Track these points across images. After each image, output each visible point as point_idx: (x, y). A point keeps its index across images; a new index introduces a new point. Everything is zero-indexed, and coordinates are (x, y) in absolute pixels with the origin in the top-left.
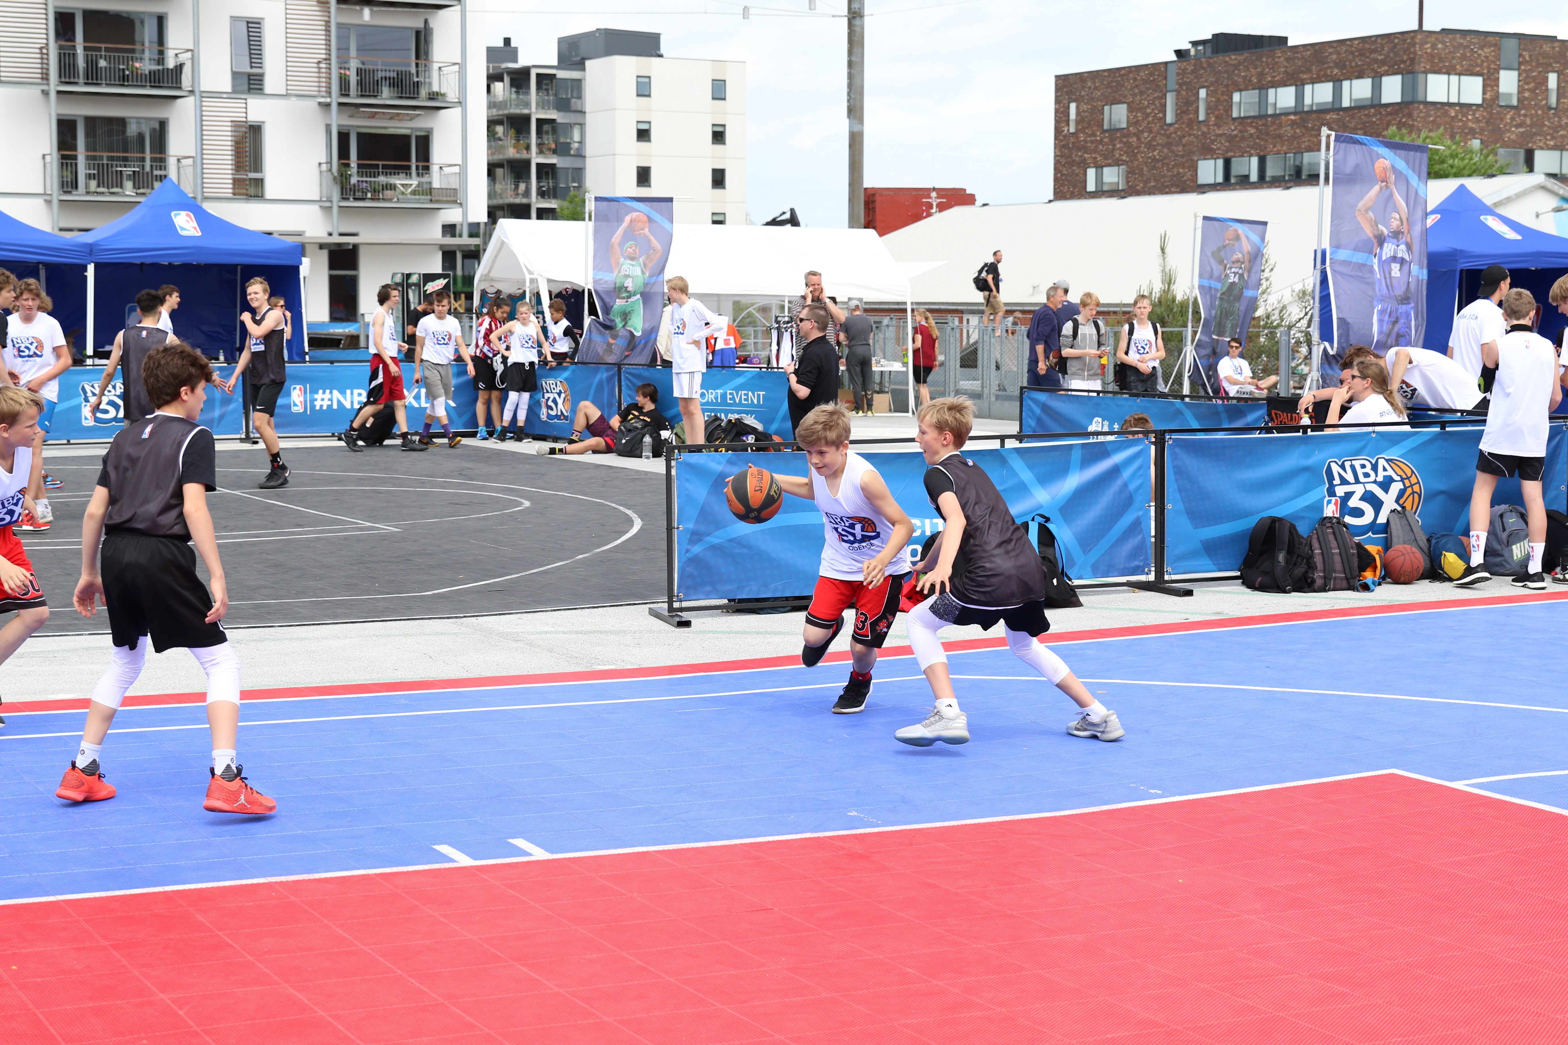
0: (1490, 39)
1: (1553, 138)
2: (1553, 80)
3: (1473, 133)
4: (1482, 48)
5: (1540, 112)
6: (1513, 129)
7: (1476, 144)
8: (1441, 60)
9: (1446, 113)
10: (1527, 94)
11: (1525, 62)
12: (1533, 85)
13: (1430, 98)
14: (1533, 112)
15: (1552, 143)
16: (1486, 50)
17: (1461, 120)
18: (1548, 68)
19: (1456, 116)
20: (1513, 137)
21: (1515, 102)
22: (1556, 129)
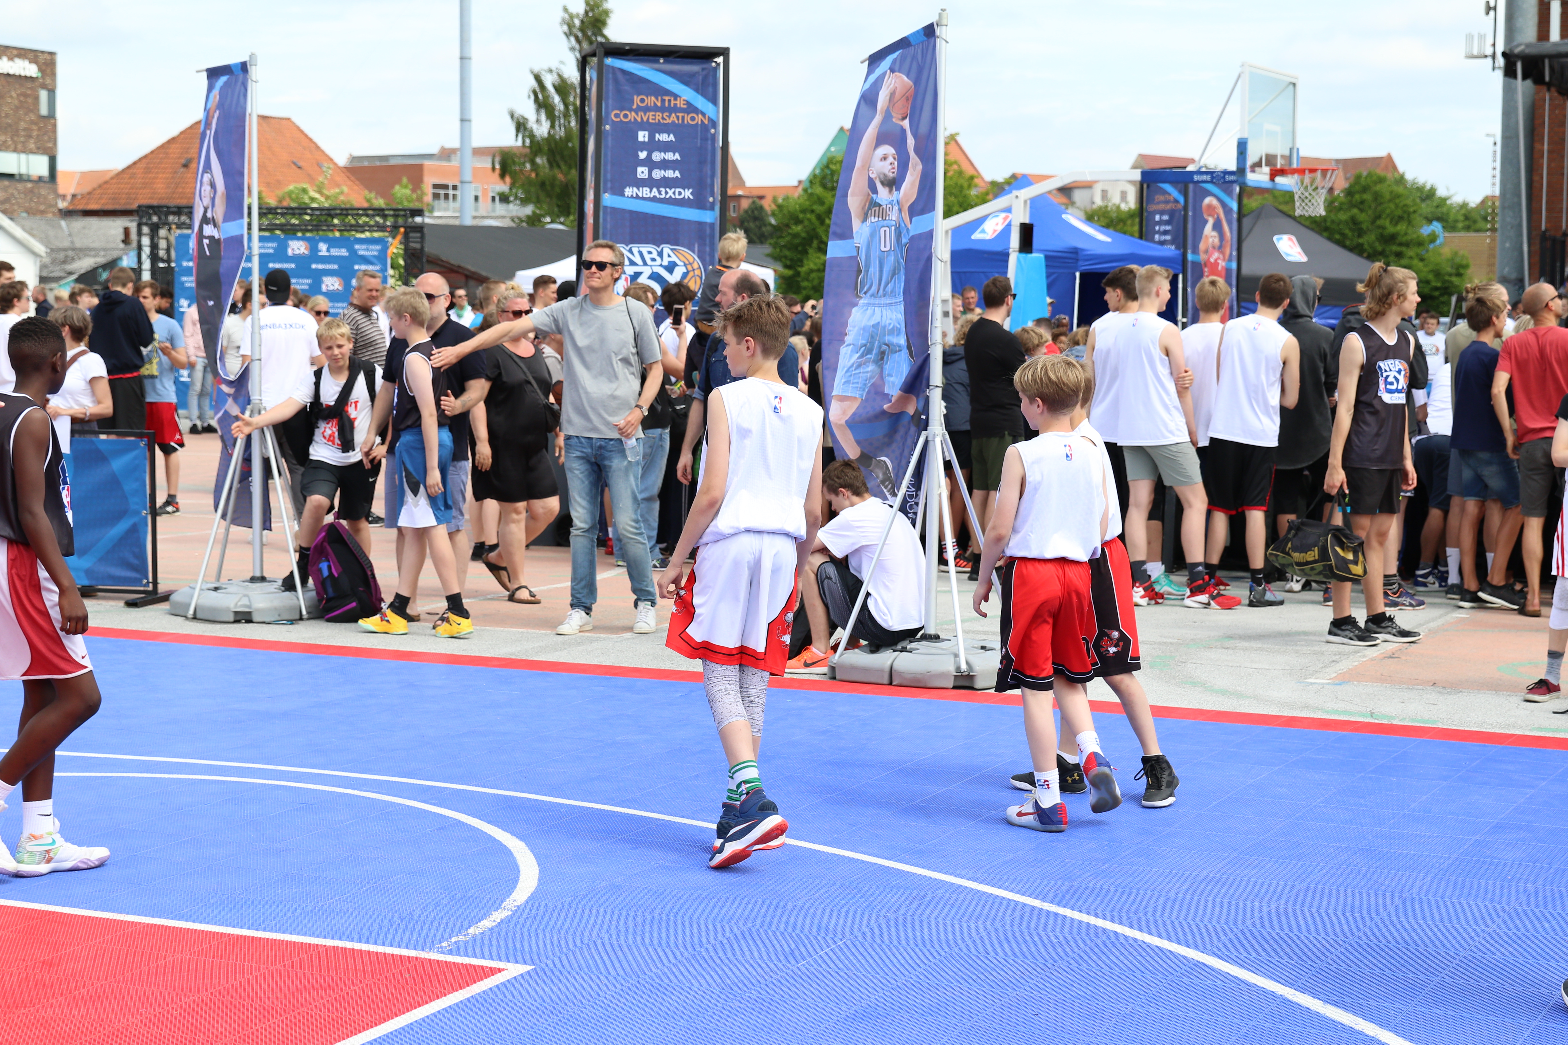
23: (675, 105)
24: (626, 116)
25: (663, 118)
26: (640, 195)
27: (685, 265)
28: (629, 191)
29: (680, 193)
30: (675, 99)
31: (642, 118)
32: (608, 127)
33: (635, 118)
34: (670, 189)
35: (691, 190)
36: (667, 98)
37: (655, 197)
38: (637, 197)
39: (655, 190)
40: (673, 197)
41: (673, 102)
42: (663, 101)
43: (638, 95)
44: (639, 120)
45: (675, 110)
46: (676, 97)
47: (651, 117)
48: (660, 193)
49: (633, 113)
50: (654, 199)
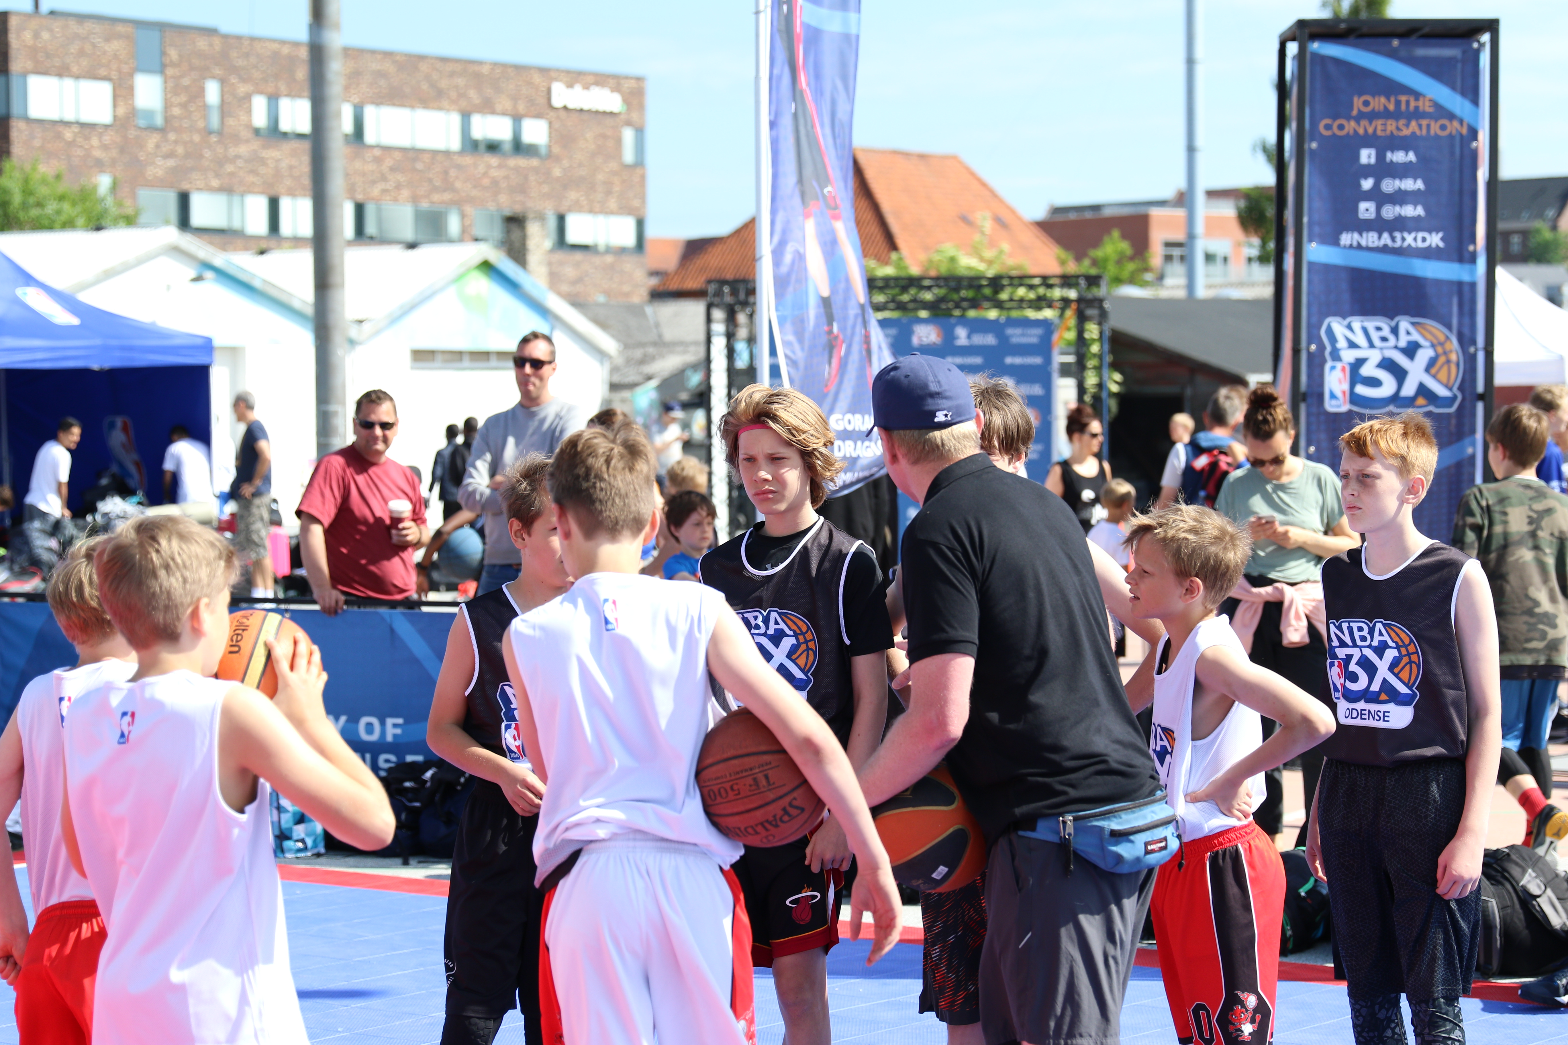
0: (120, 28)
1: (217, 175)
2: (212, 92)
3: (100, 166)
4: (108, 40)
5: (197, 138)
6: (159, 162)
7: (104, 182)
8: (48, 56)
9: (59, 136)
10: (176, 111)
11: (173, 65)
12: (183, 98)
13: (34, 112)
14: (185, 137)
15: (215, 183)
16: (116, 45)
17: (81, 147)
18: (205, 74)
19: (74, 141)
20: (160, 173)
21: (159, 121)
22: (220, 162)
23: (1417, 108)
24: (1341, 127)
25: (1398, 129)
26: (1363, 243)
27: (1433, 346)
28: (1346, 239)
29: (1424, 240)
30: (1417, 99)
31: (1366, 130)
32: (1314, 145)
33: (1355, 131)
34: (1410, 233)
35: (1440, 235)
36: (1403, 98)
37: (1385, 246)
38: (1359, 247)
39: (1386, 235)
40: (1413, 245)
41: (1413, 104)
42: (1398, 103)
43: (1360, 95)
44: (1361, 131)
45: (1417, 115)
46: (1417, 95)
47: (1379, 128)
48: (1393, 239)
49: (1353, 124)
50: (1385, 249)
